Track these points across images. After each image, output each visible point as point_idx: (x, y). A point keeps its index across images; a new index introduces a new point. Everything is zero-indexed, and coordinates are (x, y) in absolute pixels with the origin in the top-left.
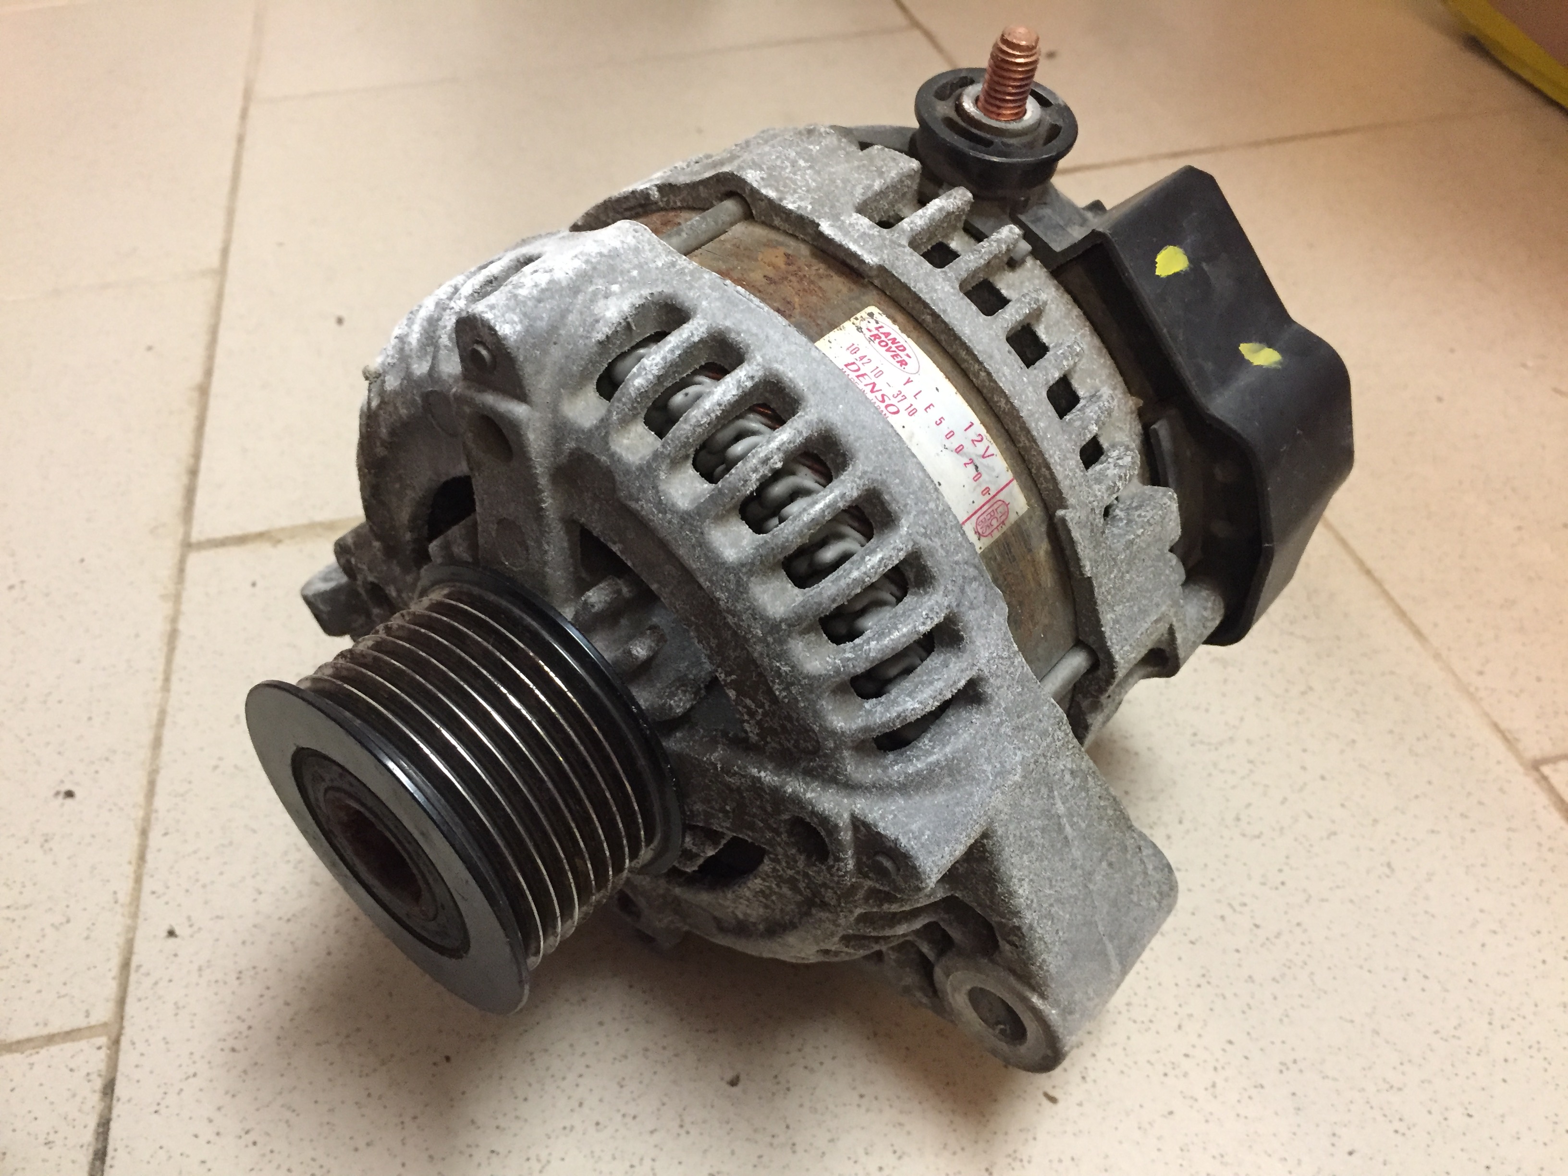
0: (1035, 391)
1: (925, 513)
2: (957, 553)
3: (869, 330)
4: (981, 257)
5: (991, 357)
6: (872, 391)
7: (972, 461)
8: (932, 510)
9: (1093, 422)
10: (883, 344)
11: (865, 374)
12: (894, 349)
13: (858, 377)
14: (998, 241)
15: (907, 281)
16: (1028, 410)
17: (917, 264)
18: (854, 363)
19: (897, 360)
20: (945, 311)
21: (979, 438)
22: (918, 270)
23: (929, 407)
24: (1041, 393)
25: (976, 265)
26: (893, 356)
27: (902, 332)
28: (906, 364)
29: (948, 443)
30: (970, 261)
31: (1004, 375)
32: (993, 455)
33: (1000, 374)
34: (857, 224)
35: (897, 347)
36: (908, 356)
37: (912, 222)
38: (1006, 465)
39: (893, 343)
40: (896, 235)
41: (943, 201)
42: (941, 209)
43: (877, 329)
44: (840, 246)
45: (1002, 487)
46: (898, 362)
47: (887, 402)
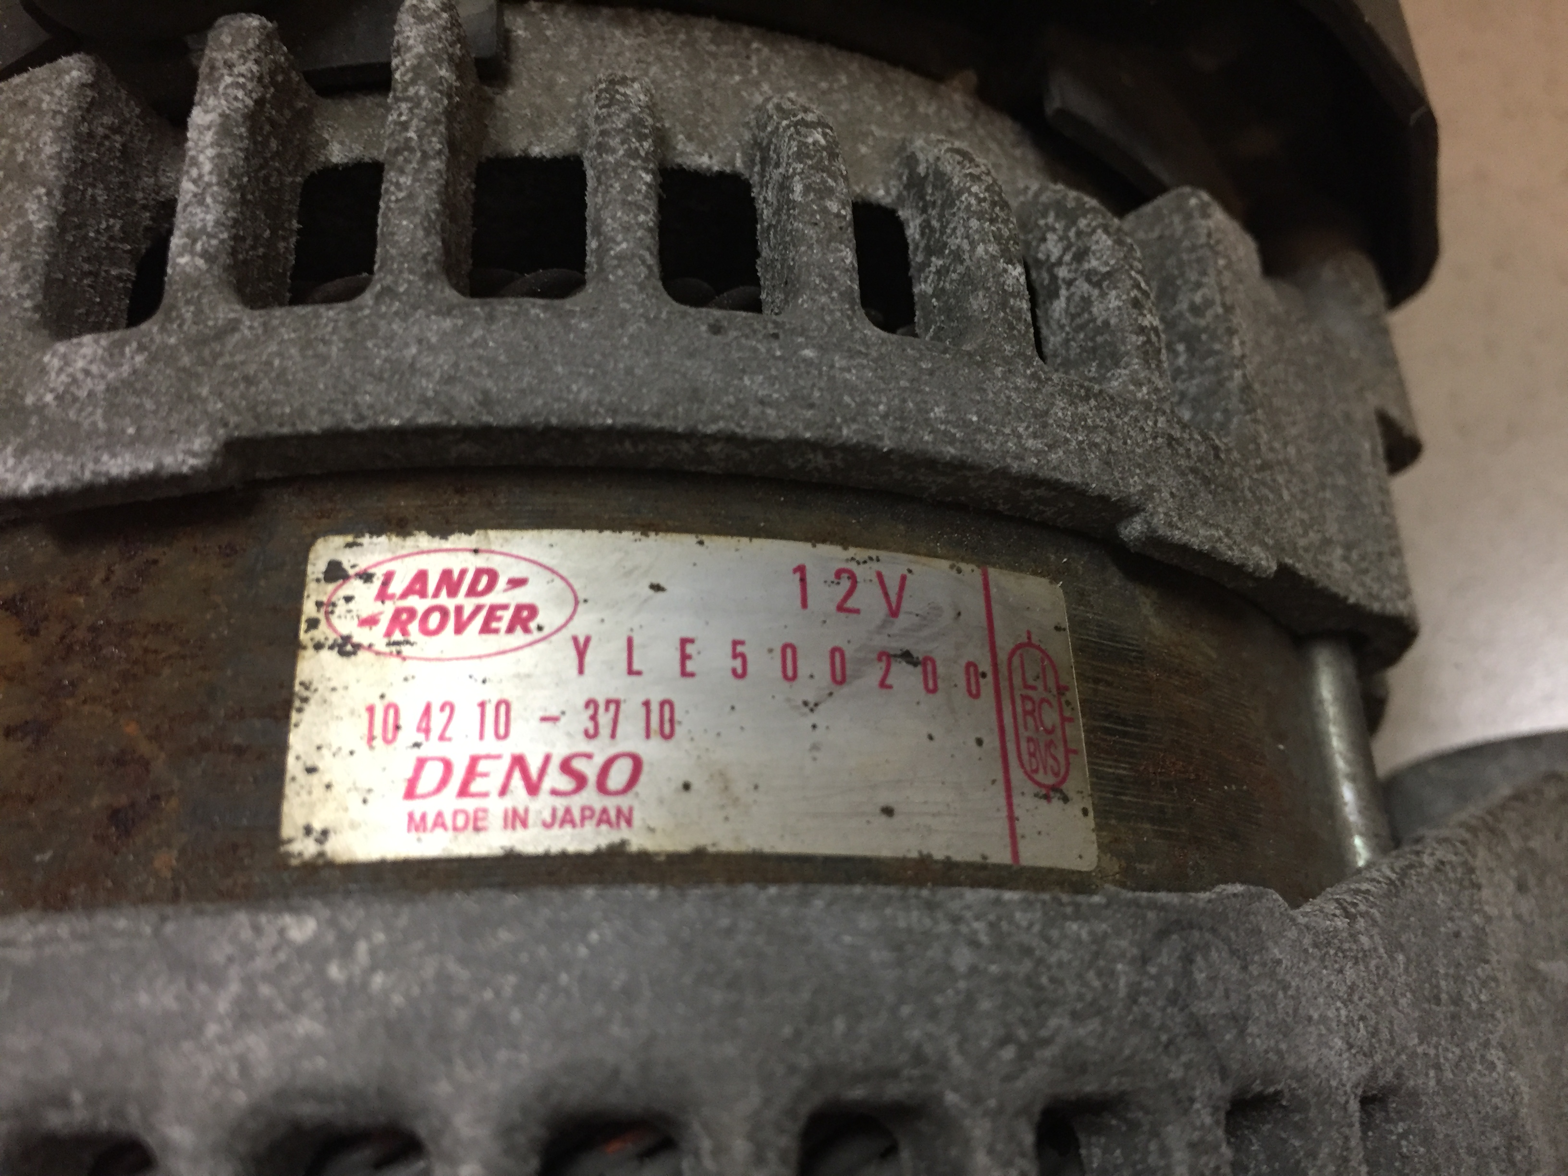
0: (852, 354)
1: (970, 999)
2: (1112, 973)
3: (370, 621)
4: (425, 157)
5: (695, 395)
6: (533, 789)
7: (886, 657)
8: (973, 970)
9: (1001, 264)
10: (434, 620)
11: (474, 760)
12: (469, 605)
13: (464, 792)
14: (418, 71)
15: (328, 421)
16: (885, 416)
17: (306, 345)
18: (421, 763)
19: (503, 625)
20: (486, 401)
21: (846, 584)
22: (324, 359)
23: (685, 657)
24: (864, 341)
25: (432, 191)
26: (486, 629)
27: (444, 535)
28: (533, 610)
29: (806, 690)
30: (411, 196)
31: (762, 402)
32: (903, 578)
33: (754, 410)
34: (74, 381)
35: (472, 592)
36: (516, 583)
37: (192, 236)
38: (945, 564)
39: (453, 592)
40: (188, 312)
41: (211, 102)
42: (225, 130)
43: (382, 596)
44: (89, 490)
45: (984, 623)
46: (510, 630)
47: (590, 770)
